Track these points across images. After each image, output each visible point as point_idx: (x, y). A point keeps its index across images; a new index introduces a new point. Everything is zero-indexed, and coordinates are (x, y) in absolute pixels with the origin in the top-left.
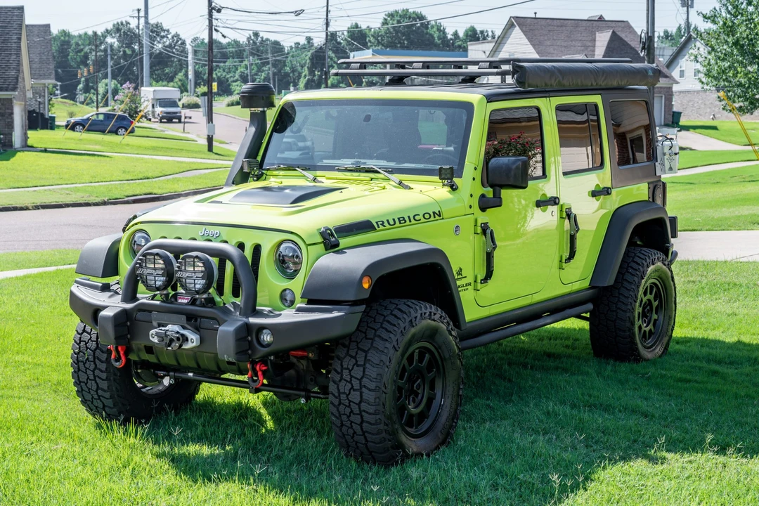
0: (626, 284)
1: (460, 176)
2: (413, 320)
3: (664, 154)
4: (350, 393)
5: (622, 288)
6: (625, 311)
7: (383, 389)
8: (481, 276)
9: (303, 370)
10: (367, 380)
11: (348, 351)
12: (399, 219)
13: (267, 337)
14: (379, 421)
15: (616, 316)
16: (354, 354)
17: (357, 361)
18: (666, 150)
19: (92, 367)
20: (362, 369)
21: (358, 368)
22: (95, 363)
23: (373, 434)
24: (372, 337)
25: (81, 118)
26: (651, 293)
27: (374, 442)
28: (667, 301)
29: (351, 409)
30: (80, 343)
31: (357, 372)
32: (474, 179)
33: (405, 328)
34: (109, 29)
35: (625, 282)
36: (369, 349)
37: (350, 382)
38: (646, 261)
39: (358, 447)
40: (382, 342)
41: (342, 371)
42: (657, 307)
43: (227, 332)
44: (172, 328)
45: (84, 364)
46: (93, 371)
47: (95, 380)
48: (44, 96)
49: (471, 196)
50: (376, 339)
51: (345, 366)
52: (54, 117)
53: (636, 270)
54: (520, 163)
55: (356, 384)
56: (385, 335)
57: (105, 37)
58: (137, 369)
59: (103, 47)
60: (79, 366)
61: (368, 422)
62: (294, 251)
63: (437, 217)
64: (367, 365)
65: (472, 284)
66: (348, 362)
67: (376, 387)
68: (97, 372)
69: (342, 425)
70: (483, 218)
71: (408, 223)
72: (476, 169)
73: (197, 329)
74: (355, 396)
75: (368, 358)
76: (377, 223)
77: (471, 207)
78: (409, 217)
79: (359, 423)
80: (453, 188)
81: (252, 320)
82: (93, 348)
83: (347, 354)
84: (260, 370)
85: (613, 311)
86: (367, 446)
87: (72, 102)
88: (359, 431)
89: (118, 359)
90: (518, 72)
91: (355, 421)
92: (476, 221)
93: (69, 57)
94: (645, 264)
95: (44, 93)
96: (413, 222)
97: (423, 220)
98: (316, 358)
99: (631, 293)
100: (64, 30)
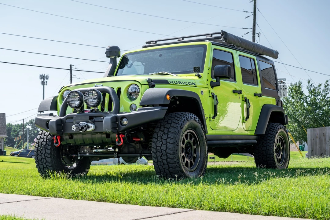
0: (269, 135)
1: (202, 72)
2: (188, 118)
3: (281, 89)
4: (161, 146)
5: (268, 137)
6: (270, 146)
7: (176, 143)
8: (212, 115)
9: (138, 148)
10: (169, 140)
11: (160, 129)
12: (179, 82)
13: (125, 122)
14: (174, 157)
15: (266, 148)
16: (163, 130)
17: (164, 132)
18: (282, 87)
19: (44, 152)
20: (166, 135)
21: (165, 135)
22: (45, 151)
23: (172, 164)
24: (171, 123)
25: (17, 152)
26: (280, 143)
27: (172, 168)
28: (287, 148)
29: (162, 153)
30: (39, 143)
31: (165, 137)
32: (208, 73)
33: (184, 120)
34: (28, 122)
35: (269, 134)
36: (169, 127)
37: (162, 141)
38: (278, 127)
39: (165, 172)
40: (175, 124)
41: (158, 138)
42: (282, 149)
43: (108, 119)
44: (82, 123)
45: (40, 152)
46: (44, 154)
47: (45, 158)
48: (2, 142)
49: (207, 80)
50: (172, 123)
51: (159, 135)
52: (6, 152)
53: (274, 130)
54: (227, 68)
55: (164, 142)
56: (176, 121)
57: (26, 125)
58: (63, 156)
59: (25, 130)
60: (38, 153)
61: (170, 158)
62: (136, 88)
63: (194, 85)
64: (169, 133)
65: (209, 118)
66: (160, 134)
67: (173, 142)
68: (46, 155)
69: (158, 161)
70: (212, 90)
71: (182, 84)
72: (209, 69)
73: (94, 123)
74: (164, 147)
75: (169, 131)
76: (170, 81)
77: (207, 85)
78: (183, 82)
79: (165, 159)
80: (199, 77)
81: (118, 115)
82: (44, 144)
83: (160, 130)
84: (122, 137)
85: (265, 146)
86: (169, 170)
87: (12, 148)
88: (166, 163)
89: (57, 143)
90: (224, 34)
91: (164, 158)
92: (210, 91)
93: (11, 134)
94: (277, 128)
95: (2, 141)
96: (184, 84)
97: (188, 85)
98: (144, 141)
99: (272, 138)
100: (9, 123)
